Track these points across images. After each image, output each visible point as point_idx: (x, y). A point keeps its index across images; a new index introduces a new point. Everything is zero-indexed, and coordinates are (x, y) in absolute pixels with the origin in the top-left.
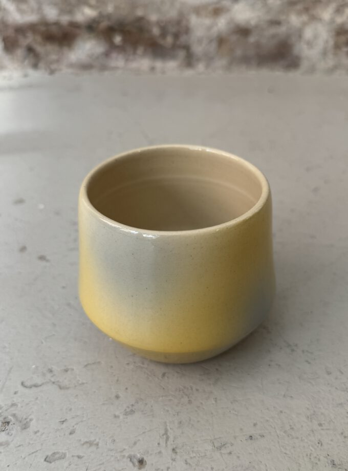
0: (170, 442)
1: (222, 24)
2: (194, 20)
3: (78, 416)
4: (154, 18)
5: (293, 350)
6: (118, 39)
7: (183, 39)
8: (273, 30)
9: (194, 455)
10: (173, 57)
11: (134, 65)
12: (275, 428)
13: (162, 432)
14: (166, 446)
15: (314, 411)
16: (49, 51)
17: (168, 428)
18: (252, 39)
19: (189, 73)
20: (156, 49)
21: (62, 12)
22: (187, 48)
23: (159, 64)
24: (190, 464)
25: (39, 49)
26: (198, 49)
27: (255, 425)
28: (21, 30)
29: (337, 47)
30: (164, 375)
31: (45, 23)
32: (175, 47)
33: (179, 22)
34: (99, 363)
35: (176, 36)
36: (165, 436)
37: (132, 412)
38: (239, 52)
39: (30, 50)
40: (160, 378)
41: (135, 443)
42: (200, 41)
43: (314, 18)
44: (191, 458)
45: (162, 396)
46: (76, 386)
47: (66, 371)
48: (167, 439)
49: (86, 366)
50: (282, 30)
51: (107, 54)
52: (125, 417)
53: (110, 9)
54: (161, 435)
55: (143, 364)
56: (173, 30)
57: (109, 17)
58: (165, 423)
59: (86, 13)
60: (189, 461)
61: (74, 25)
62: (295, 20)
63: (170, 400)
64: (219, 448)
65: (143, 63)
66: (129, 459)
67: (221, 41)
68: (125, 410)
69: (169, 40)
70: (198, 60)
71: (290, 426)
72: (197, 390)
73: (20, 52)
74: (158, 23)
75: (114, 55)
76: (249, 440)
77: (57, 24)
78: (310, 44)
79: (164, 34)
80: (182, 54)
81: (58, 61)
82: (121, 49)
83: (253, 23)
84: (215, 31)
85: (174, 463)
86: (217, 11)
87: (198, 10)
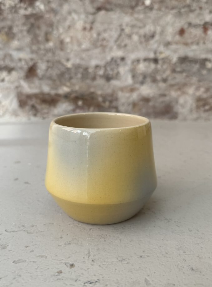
0: (91, 257)
1: (135, 96)
2: (120, 94)
3: (36, 245)
4: (99, 92)
5: (169, 221)
6: (80, 103)
7: (114, 104)
8: (162, 99)
9: (105, 263)
12: (156, 253)
14: (88, 259)
15: (181, 246)
16: (44, 108)
17: (91, 251)
18: (151, 104)
20: (100, 108)
21: (52, 88)
22: (116, 108)
24: (102, 267)
25: (38, 107)
26: (122, 109)
27: (144, 251)
28: (29, 97)
29: (198, 107)
30: (90, 229)
31: (42, 94)
32: (110, 107)
33: (112, 95)
34: (53, 224)
35: (111, 102)
36: (88, 255)
37: (70, 244)
38: (144, 111)
39: (33, 107)
40: (88, 230)
41: (69, 257)
42: (123, 104)
43: (184, 93)
44: (103, 264)
45: (88, 238)
46: (37, 232)
47: (33, 226)
48: (89, 256)
49: (45, 225)
50: (167, 99)
51: (74, 110)
52: (65, 246)
53: (77, 88)
54: (86, 254)
55: (78, 224)
56: (109, 98)
57: (76, 92)
58: (89, 249)
59: (65, 90)
60: (101, 266)
61: (58, 95)
62: (174, 94)
63: (93, 240)
64: (121, 261)
66: (65, 264)
67: (134, 105)
68: (65, 243)
69: (107, 104)
71: (166, 252)
72: (110, 236)
74: (101, 96)
75: (77, 110)
76: (140, 258)
77: (49, 94)
78: (183, 106)
79: (104, 101)
81: (48, 113)
82: (81, 108)
83: (151, 95)
84: (131, 100)
85: (92, 266)
86: (132, 90)
87: (122, 89)
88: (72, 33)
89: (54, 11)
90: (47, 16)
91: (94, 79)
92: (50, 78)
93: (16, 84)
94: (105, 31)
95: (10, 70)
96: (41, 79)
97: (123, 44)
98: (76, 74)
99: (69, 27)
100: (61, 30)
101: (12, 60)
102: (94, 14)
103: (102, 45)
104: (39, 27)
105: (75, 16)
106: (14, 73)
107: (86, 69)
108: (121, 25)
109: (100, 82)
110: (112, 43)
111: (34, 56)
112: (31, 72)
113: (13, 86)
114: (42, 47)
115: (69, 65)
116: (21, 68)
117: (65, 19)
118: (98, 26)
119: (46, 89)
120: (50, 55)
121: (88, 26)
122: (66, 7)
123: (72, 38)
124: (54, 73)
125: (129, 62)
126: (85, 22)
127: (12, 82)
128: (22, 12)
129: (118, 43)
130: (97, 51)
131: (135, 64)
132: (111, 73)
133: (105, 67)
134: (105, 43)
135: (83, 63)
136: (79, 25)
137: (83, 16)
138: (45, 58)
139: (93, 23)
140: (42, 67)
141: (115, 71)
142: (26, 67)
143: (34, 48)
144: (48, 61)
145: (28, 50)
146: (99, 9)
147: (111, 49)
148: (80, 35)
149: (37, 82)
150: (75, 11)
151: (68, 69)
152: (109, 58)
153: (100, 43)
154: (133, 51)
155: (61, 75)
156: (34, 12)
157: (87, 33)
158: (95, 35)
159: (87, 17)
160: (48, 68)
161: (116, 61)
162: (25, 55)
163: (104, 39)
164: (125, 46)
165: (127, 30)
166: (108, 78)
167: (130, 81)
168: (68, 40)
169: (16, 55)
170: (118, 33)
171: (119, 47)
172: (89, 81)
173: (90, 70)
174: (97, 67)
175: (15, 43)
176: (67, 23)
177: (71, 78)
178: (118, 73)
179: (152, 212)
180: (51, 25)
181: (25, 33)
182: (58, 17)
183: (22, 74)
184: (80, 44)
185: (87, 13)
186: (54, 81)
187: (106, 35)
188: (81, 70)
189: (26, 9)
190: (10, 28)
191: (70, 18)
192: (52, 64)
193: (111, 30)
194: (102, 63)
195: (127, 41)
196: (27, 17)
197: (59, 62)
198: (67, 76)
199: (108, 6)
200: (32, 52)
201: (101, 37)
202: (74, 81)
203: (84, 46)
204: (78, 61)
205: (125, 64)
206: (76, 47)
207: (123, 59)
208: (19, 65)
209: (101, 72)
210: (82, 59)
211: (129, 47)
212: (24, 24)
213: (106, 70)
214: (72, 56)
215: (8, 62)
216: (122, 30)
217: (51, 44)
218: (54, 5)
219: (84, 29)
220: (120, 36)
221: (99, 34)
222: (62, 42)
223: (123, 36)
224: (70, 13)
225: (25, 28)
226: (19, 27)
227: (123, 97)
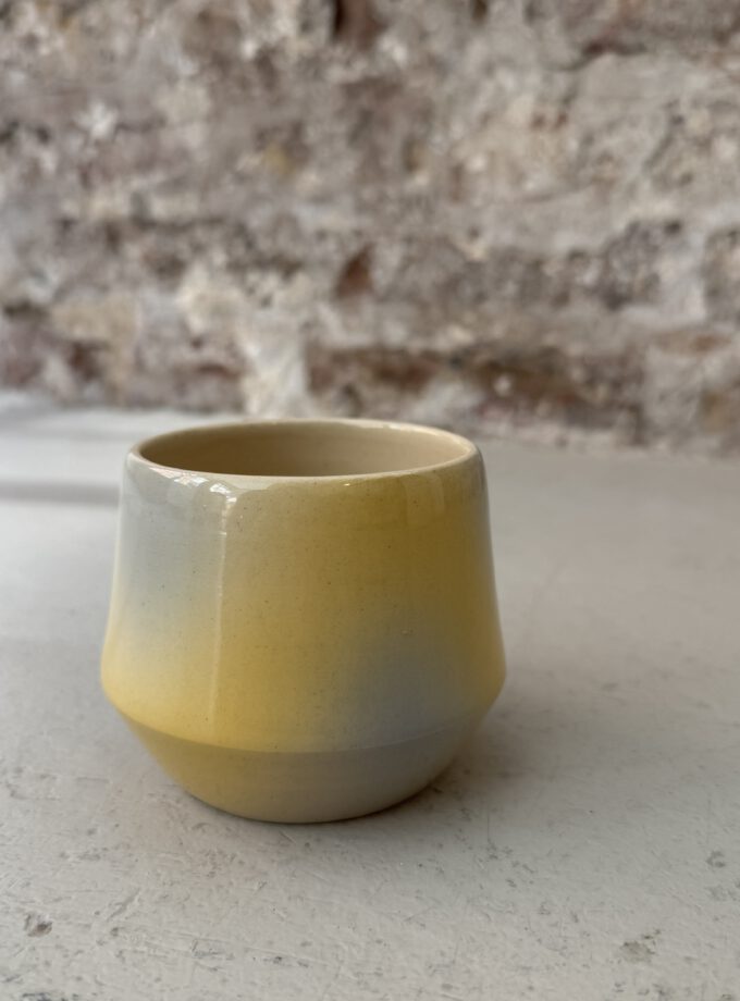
0: (121, 918)
1: (713, 367)
2: (655, 358)
4: (575, 349)
6: (503, 385)
7: (629, 393)
9: (145, 949)
10: (607, 425)
11: (528, 433)
12: (342, 962)
13: (121, 899)
14: (108, 921)
15: (454, 962)
16: (383, 397)
17: (137, 898)
19: (637, 455)
20: (575, 408)
21: (416, 332)
22: (636, 409)
23: (576, 436)
24: (124, 959)
25: (367, 393)
26: (658, 413)
27: (304, 944)
28: (341, 358)
30: (200, 825)
31: (382, 350)
32: (610, 405)
33: (623, 361)
34: (106, 781)
35: (617, 385)
36: (118, 908)
37: (96, 858)
39: (350, 392)
40: (189, 829)
41: (58, 900)
42: (663, 398)
44: (135, 952)
45: (168, 853)
46: (38, 799)
47: (43, 777)
48: (120, 912)
49: (79, 779)
51: (480, 411)
52: (77, 860)
53: (497, 331)
54: (114, 903)
55: (178, 802)
56: (611, 372)
57: (492, 345)
58: (138, 889)
59: (456, 336)
60: (125, 954)
61: (431, 356)
64: (202, 955)
65: (547, 431)
66: (26, 917)
67: (709, 401)
68: (88, 852)
69: (602, 392)
70: (659, 434)
71: (379, 969)
73: (332, 394)
74: (582, 361)
75: (493, 412)
76: (272, 963)
77: (402, 352)
79: (592, 382)
80: (622, 418)
82: (506, 403)
84: (697, 380)
85: (97, 948)
86: (705, 343)
87: (665, 340)
88: (494, 138)
89: (436, 66)
90: (414, 83)
91: (562, 299)
92: (412, 297)
93: (304, 315)
94: (611, 127)
95: (288, 268)
96: (383, 299)
97: (677, 173)
98: (500, 282)
99: (486, 119)
100: (458, 129)
101: (297, 234)
102: (575, 67)
103: (596, 181)
104: (386, 124)
105: (507, 79)
106: (302, 281)
107: (537, 265)
108: (671, 105)
109: (584, 310)
110: (633, 171)
111: (367, 222)
112: (354, 275)
113: (294, 322)
114: (391, 191)
115: (478, 251)
116: (324, 263)
117: (473, 91)
118: (589, 112)
119: (396, 334)
120: (415, 218)
121: (551, 112)
122: (478, 50)
123: (492, 156)
124: (427, 278)
125: (696, 239)
126: (542, 99)
127: (293, 309)
128: (337, 74)
129: (657, 170)
130: (579, 200)
131: (721, 245)
132: (624, 278)
133: (606, 255)
134: (608, 170)
135: (527, 244)
136: (521, 109)
137: (534, 78)
138: (401, 230)
139: (568, 100)
140: (388, 260)
141: (642, 273)
142: (338, 260)
143: (368, 193)
144: (409, 240)
145: (347, 201)
146: (594, 50)
147: (632, 191)
148: (520, 145)
149: (368, 309)
150: (508, 62)
151: (474, 267)
152: (620, 226)
153: (589, 171)
154: (713, 199)
155: (451, 286)
156: (375, 73)
157: (547, 139)
158: (573, 145)
159: (547, 79)
160: (408, 262)
161: (646, 236)
162: (338, 219)
163: (606, 157)
164: (687, 179)
165: (697, 122)
166: (614, 299)
167: (696, 309)
168: (478, 163)
169: (311, 218)
170: (661, 132)
171: (663, 184)
172: (541, 309)
173: (551, 270)
174: (576, 256)
175: (310, 179)
176: (480, 105)
177: (480, 297)
178: (652, 282)
179: (463, 810)
180: (425, 114)
181: (341, 145)
182: (449, 87)
183: (325, 281)
184: (518, 177)
185: (551, 67)
186: (423, 306)
187: (612, 143)
188: (517, 270)
189: (348, 64)
190: (297, 129)
191: (489, 87)
192: (423, 248)
193: (634, 124)
194: (594, 243)
195: (691, 162)
196: (351, 90)
197: (445, 242)
198: (468, 290)
199: (627, 38)
200: (361, 208)
201: (595, 150)
202: (490, 307)
203: (531, 186)
204: (507, 237)
205: (684, 247)
206: (503, 189)
207: (674, 228)
208: (318, 251)
209: (589, 276)
210: (523, 229)
211: (701, 186)
212: (340, 114)
213: (607, 268)
214: (488, 219)
215: (284, 244)
216: (678, 121)
217: (421, 181)
218: (438, 46)
219: (538, 122)
220: (667, 142)
221: (588, 140)
222: (458, 172)
223: (681, 143)
224: (489, 69)
225: (342, 128)
226: (326, 126)
227: (667, 371)
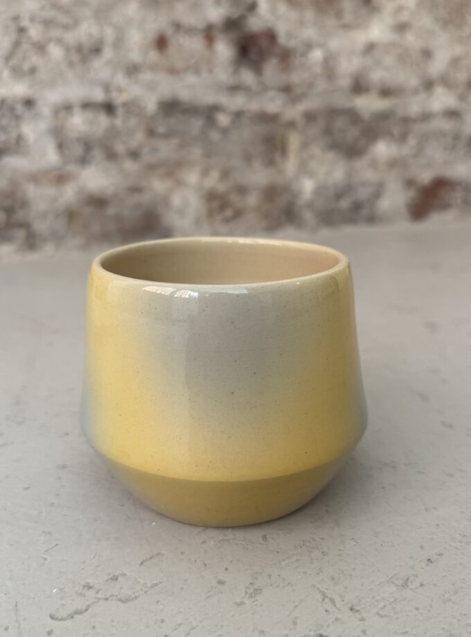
0: (339, 603)
1: (69, 194)
2: (31, 191)
7: (20, 215)
8: (136, 199)
9: (382, 604)
10: (8, 239)
12: (446, 542)
13: (320, 597)
14: (339, 610)
17: (323, 590)
18: (111, 211)
19: (34, 257)
22: (24, 225)
24: (386, 616)
26: (41, 227)
27: (422, 547)
30: (265, 538)
32: (9, 225)
33: (11, 194)
34: (160, 554)
35: (9, 211)
36: (327, 600)
37: (258, 591)
38: (96, 228)
40: (263, 543)
41: (295, 623)
42: (44, 216)
43: (179, 183)
44: (382, 608)
45: (284, 560)
46: (146, 592)
47: (115, 579)
48: (332, 601)
49: (142, 564)
50: (145, 198)
52: (253, 600)
54: (321, 600)
58: (314, 586)
60: (382, 613)
62: (158, 186)
63: (297, 560)
64: (405, 584)
67: (71, 215)
68: (247, 592)
69: (1, 216)
70: (44, 240)
71: (460, 534)
72: (322, 539)
76: (431, 564)
78: (181, 212)
80: (20, 234)
83: (110, 191)
84: (61, 203)
85: (366, 623)
86: (61, 178)
87: (35, 178)
97: (26, 66)
108: (16, 19)
125: (46, 110)
129: (12, 63)
131: (61, 115)
141: (14, 135)
154: (52, 84)
161: (11, 109)
164: (33, 71)
165: (35, 32)
167: (51, 157)
170: (13, 36)
171: (17, 73)
178: (20, 139)
195: (35, 59)
205: (37, 116)
207: (29, 103)
211: (42, 75)
216: (22, 30)
220: (17, 44)
223: (25, 46)
227: (40, 198)
